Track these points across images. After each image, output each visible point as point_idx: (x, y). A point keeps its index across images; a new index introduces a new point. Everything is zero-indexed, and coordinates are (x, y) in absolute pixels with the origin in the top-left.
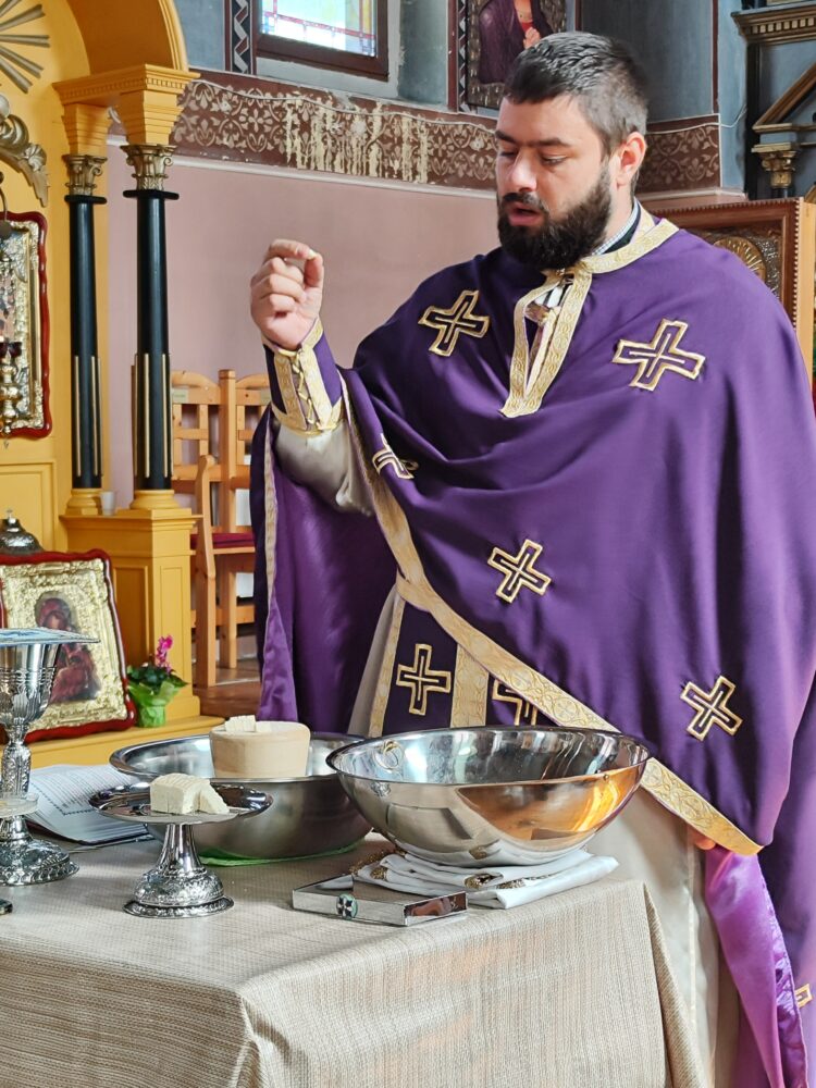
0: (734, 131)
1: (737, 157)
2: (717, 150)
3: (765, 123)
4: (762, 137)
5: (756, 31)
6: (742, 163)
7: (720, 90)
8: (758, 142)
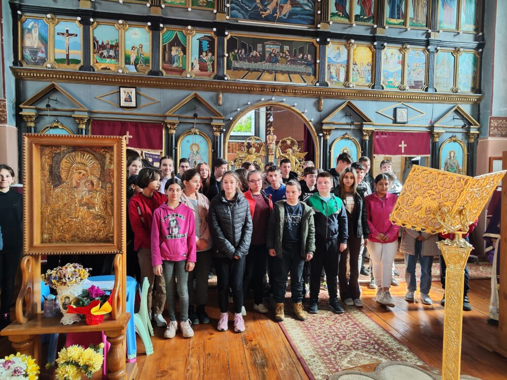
0: (12, 106)
1: (13, 115)
2: (6, 112)
3: (24, 105)
4: (23, 110)
5: (19, 74)
6: (15, 117)
7: (6, 91)
8: (22, 111)
